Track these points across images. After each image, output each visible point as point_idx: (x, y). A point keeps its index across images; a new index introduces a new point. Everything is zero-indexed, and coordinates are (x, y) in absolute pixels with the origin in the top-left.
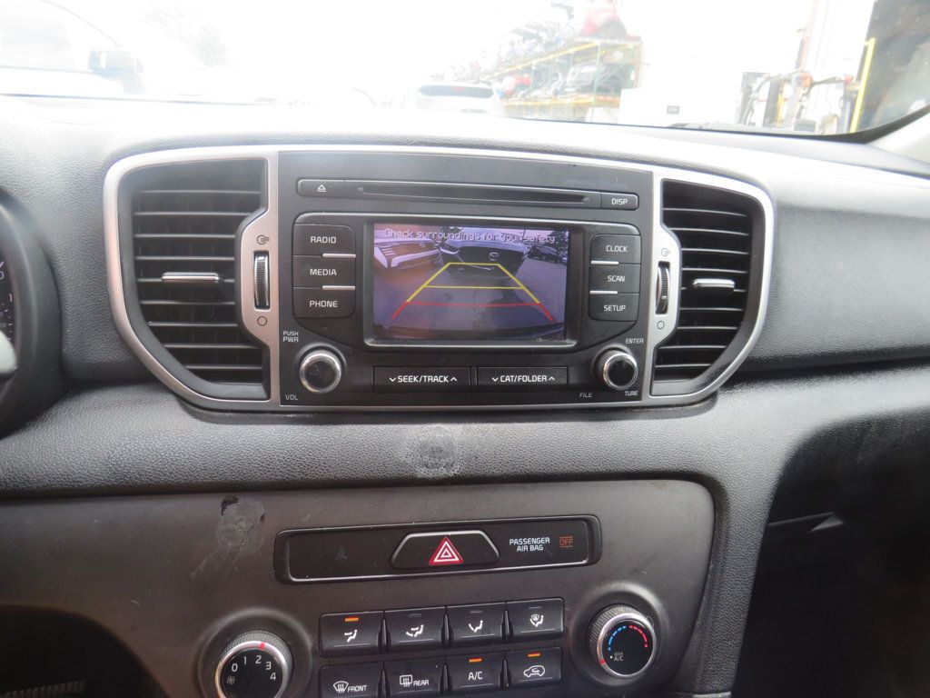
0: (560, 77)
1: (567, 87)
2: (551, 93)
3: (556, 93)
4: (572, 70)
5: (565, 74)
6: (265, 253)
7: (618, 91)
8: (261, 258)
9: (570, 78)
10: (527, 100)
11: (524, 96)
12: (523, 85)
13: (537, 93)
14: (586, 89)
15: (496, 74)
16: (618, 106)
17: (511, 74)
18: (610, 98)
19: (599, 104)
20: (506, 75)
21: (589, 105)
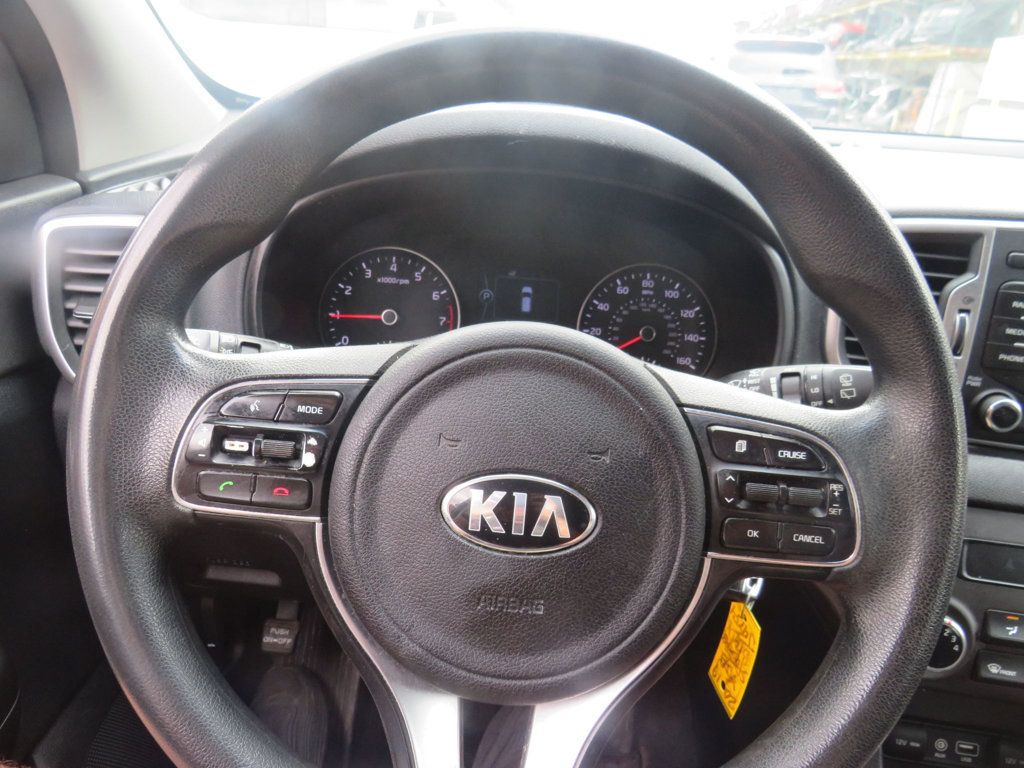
0: (906, 21)
1: (915, 36)
2: (890, 43)
3: (899, 44)
4: (925, 14)
5: (913, 20)
6: (967, 311)
7: (989, 40)
8: (963, 315)
9: (921, 24)
10: (857, 53)
11: (852, 48)
12: (854, 34)
13: (872, 43)
14: (942, 39)
15: (820, 20)
16: (985, 59)
17: (838, 20)
18: (973, 50)
19: (956, 57)
20: (831, 21)
21: (944, 59)
